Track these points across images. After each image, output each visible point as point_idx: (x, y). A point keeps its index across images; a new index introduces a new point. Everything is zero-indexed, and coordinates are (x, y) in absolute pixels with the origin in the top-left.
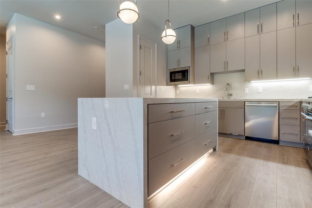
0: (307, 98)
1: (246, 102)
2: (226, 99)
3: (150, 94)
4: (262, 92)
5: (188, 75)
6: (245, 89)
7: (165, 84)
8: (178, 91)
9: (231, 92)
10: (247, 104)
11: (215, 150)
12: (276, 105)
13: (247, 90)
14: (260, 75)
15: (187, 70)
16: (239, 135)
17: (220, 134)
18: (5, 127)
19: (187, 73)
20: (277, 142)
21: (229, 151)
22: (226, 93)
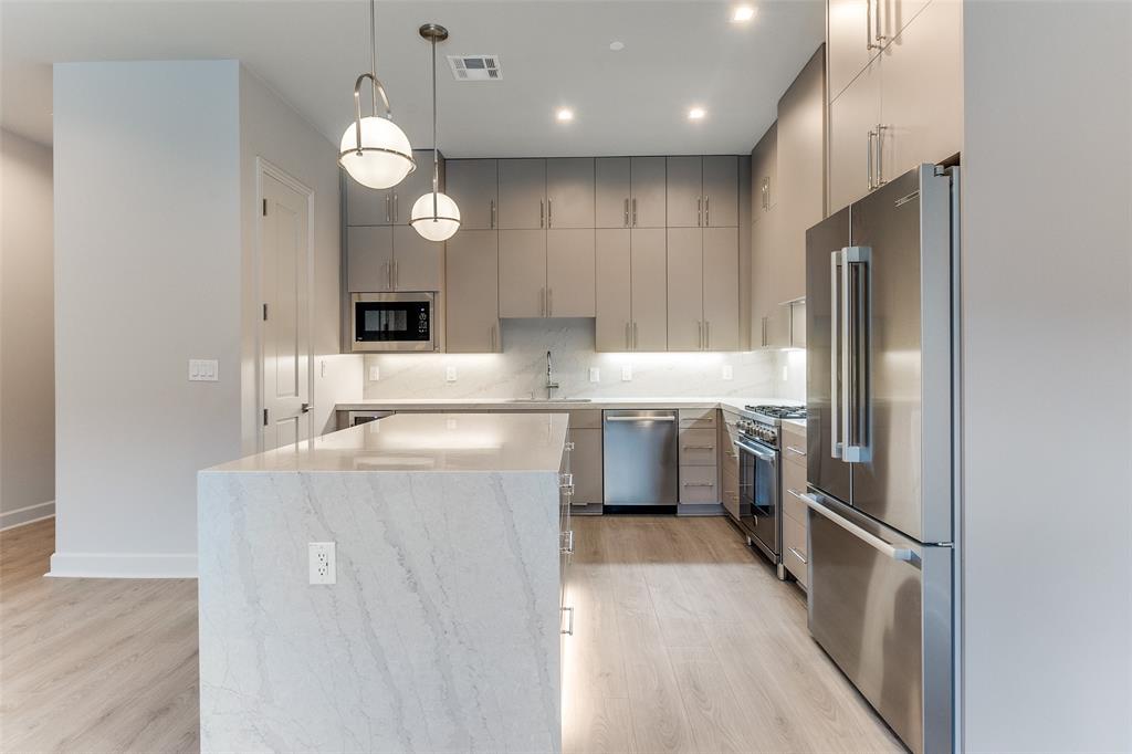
0: (743, 409)
1: (605, 413)
3: (294, 390)
4: (630, 378)
5: (428, 320)
6: (592, 370)
7: (336, 344)
8: (374, 374)
9: (553, 379)
10: (609, 418)
12: (673, 417)
13: (596, 374)
15: (426, 305)
16: (589, 504)
19: (427, 312)
22: (542, 378)
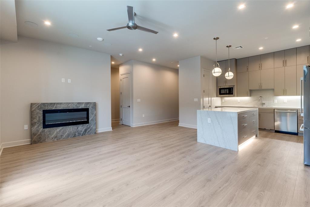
1: (275, 110)
2: (261, 107)
3: (208, 103)
4: (286, 102)
5: (233, 91)
6: (274, 100)
7: (216, 95)
8: (223, 101)
9: (263, 102)
10: (276, 111)
11: (256, 136)
12: (295, 112)
13: (276, 101)
14: (285, 93)
15: (232, 88)
16: (271, 129)
17: (260, 129)
18: (119, 123)
19: (233, 89)
20: (296, 134)
21: (266, 137)
